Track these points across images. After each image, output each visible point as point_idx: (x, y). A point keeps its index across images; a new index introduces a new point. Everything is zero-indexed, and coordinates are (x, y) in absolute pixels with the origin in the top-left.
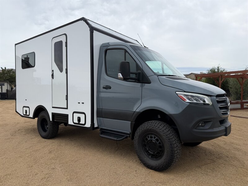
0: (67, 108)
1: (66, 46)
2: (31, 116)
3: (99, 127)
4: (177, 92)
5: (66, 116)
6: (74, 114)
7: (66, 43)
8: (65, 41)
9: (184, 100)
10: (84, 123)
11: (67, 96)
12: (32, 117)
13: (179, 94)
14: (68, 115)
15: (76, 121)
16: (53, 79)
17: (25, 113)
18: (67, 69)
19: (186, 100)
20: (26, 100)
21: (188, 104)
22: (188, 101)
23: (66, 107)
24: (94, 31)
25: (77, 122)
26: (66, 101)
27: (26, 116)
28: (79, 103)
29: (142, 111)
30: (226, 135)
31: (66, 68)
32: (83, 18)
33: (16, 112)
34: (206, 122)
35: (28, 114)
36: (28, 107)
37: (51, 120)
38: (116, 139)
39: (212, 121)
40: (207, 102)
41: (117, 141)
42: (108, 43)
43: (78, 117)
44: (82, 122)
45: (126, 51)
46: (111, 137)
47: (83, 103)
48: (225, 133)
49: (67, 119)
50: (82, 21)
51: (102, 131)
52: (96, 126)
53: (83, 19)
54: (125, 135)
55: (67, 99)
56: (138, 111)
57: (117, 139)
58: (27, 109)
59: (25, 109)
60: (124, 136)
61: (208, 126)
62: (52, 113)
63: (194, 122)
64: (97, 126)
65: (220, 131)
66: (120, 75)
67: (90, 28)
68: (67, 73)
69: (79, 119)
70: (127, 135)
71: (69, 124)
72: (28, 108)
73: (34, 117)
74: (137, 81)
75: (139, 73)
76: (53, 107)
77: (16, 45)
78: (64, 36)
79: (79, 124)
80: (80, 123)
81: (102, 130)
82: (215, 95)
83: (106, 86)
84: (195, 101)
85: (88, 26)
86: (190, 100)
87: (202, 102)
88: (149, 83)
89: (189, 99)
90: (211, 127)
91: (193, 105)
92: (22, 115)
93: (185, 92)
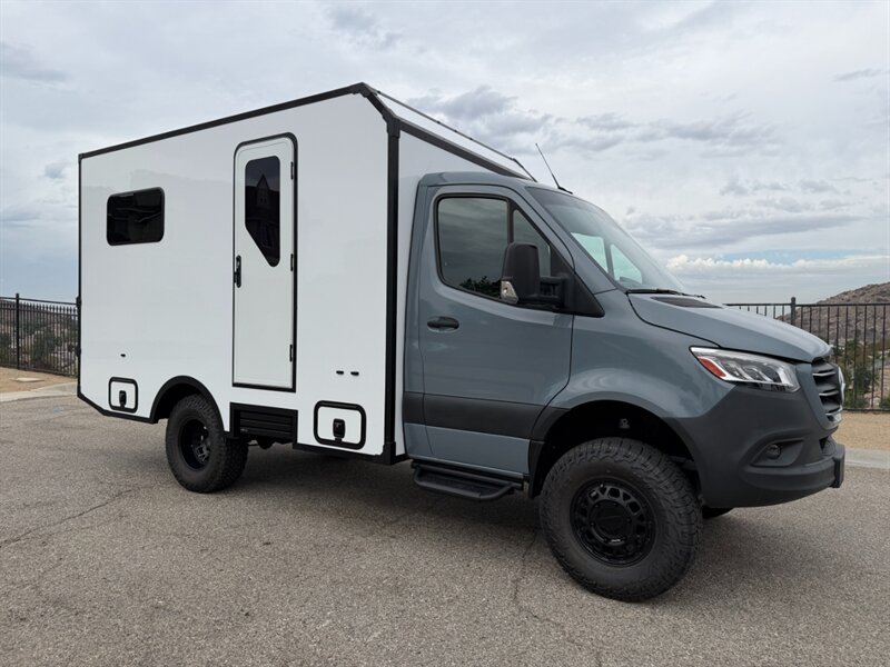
0: (293, 390)
1: (295, 177)
2: (145, 410)
3: (411, 455)
4: (693, 349)
5: (290, 417)
6: (321, 409)
7: (295, 165)
8: (291, 159)
9: (719, 374)
10: (356, 440)
11: (294, 347)
12: (148, 416)
13: (702, 355)
14: (296, 412)
15: (327, 432)
16: (239, 286)
17: (116, 403)
18: (294, 257)
19: (724, 375)
20: (123, 355)
21: (732, 386)
22: (729, 377)
23: (290, 386)
24: (402, 133)
25: (333, 438)
26: (290, 364)
27: (122, 412)
28: (340, 373)
29: (570, 407)
30: (836, 484)
31: (291, 251)
32: (362, 84)
33: (80, 396)
34: (784, 444)
35: (130, 404)
36: (133, 382)
37: (227, 428)
38: (476, 495)
39: (801, 441)
40: (785, 381)
41: (480, 501)
42: (440, 175)
43: (336, 421)
44: (352, 436)
45: (513, 206)
46: (457, 488)
47: (356, 374)
48: (833, 479)
49: (291, 424)
50: (359, 96)
52: (400, 450)
53: (361, 89)
54: (507, 482)
55: (294, 359)
56: (556, 403)
57: (482, 497)
58: (129, 389)
59: (117, 387)
60: (501, 486)
61: (789, 456)
62: (232, 405)
63: (749, 445)
64: (404, 452)
65: (823, 472)
66: (508, 290)
67: (388, 122)
68: (294, 268)
69: (339, 427)
70: (514, 484)
71: (299, 441)
72: (133, 386)
73: (154, 419)
74: (554, 307)
75: (564, 282)
76: (235, 385)
77: (82, 156)
78: (288, 141)
79: (338, 442)
80: (344, 440)
81: (422, 466)
82: (810, 359)
83: (442, 318)
84: (749, 379)
85: (380, 115)
86: (735, 375)
87: (768, 380)
88: (599, 314)
89: (731, 372)
90: (800, 462)
91: (746, 390)
92: (107, 407)
93: (720, 348)
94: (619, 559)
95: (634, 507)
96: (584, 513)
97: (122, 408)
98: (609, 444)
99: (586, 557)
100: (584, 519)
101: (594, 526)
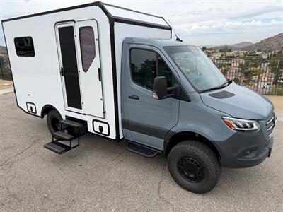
3: (125, 138)
4: (223, 117)
6: (95, 122)
9: (231, 127)
10: (107, 133)
12: (40, 116)
13: (227, 119)
14: (87, 121)
17: (30, 110)
20: (29, 95)
21: (235, 131)
22: (236, 128)
24: (115, 23)
25: (99, 131)
30: (269, 156)
33: (18, 106)
40: (255, 127)
43: (100, 126)
51: (129, 143)
52: (121, 137)
53: (98, 4)
59: (29, 105)
60: (156, 152)
62: (66, 116)
67: (109, 19)
70: (159, 152)
71: (89, 131)
72: (34, 105)
75: (176, 88)
76: (66, 110)
77: (3, 21)
80: (103, 132)
83: (133, 95)
88: (189, 100)
91: (241, 133)
92: (27, 111)
93: (233, 117)
95: (198, 166)
96: (182, 165)
97: (32, 112)
101: (185, 170)
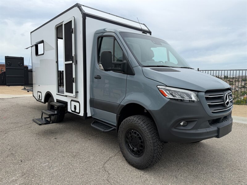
0: (66, 96)
2: (43, 101)
4: (158, 87)
5: (66, 104)
6: (72, 102)
9: (165, 95)
10: (78, 112)
13: (161, 89)
14: (67, 102)
17: (39, 98)
19: (167, 96)
20: (39, 85)
21: (169, 100)
22: (169, 97)
24: (87, 17)
25: (74, 110)
27: (39, 100)
29: (125, 104)
30: (218, 137)
33: (33, 96)
35: (41, 99)
36: (41, 92)
38: (103, 130)
39: (197, 121)
40: (193, 99)
41: (104, 132)
42: (104, 29)
43: (74, 106)
44: (77, 111)
45: (115, 39)
46: (100, 127)
47: (78, 92)
48: (216, 134)
50: (77, 7)
51: (95, 121)
53: (77, 5)
56: (122, 104)
57: (105, 131)
59: (39, 94)
60: (112, 128)
61: (190, 126)
62: (56, 99)
64: (91, 116)
67: (82, 15)
69: (75, 108)
70: (115, 127)
71: (68, 111)
73: (45, 102)
75: (124, 64)
76: (57, 94)
77: (31, 33)
79: (75, 112)
82: (205, 91)
83: (97, 76)
85: (81, 13)
87: (188, 99)
88: (133, 74)
90: (195, 128)
91: (174, 101)
92: (37, 99)
93: (166, 86)
94: (137, 155)
95: (140, 138)
96: (128, 139)
97: (39, 99)
98: (134, 117)
99: (128, 153)
100: (128, 141)
101: (130, 143)
